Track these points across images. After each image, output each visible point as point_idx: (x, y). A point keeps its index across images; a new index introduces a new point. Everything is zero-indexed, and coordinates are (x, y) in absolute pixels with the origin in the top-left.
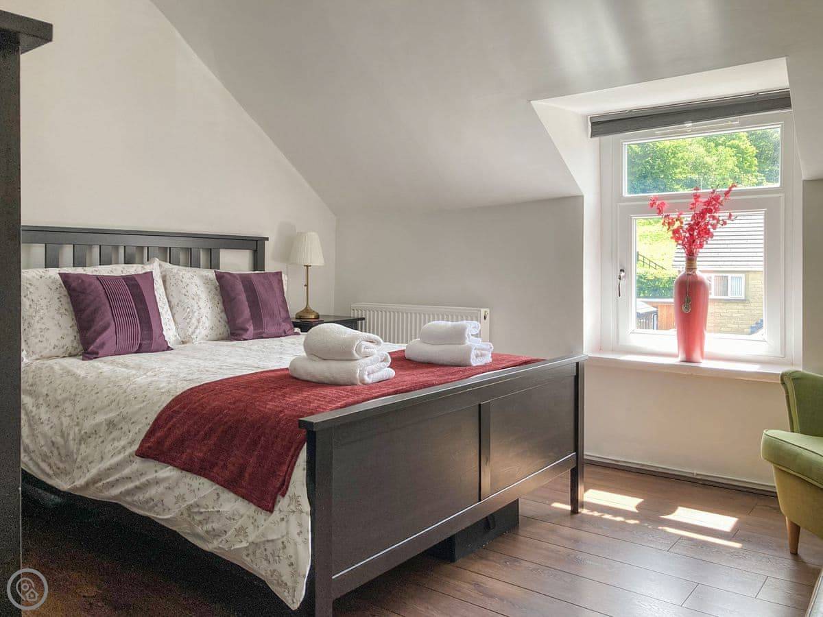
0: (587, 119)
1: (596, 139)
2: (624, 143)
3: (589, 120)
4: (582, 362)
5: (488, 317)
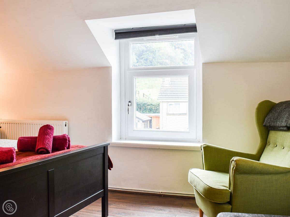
0: (113, 31)
1: (118, 41)
2: (130, 43)
3: (114, 31)
4: (107, 146)
5: (67, 125)
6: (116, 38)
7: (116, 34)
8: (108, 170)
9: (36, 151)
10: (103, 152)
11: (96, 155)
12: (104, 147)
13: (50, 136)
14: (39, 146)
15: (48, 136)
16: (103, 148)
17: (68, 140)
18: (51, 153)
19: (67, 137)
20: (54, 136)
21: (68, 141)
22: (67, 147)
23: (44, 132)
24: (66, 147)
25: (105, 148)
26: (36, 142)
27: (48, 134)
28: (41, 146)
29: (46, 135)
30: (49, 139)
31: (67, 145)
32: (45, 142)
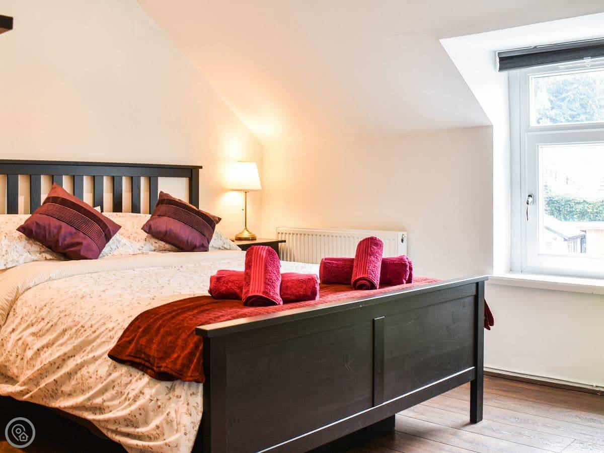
0: (495, 55)
1: (505, 73)
2: (530, 77)
3: (497, 55)
4: (483, 283)
5: (405, 240)
6: (501, 69)
7: (501, 59)
8: (485, 329)
9: (352, 283)
10: (475, 294)
11: (462, 298)
12: (477, 284)
13: (377, 258)
14: (357, 275)
15: (373, 258)
16: (475, 285)
17: (408, 266)
18: (379, 288)
19: (407, 260)
20: (383, 259)
21: (408, 269)
22: (407, 280)
23: (366, 249)
24: (405, 280)
25: (479, 287)
26: (352, 268)
27: (372, 254)
28: (362, 274)
29: (370, 255)
30: (375, 263)
31: (406, 276)
32: (367, 268)
